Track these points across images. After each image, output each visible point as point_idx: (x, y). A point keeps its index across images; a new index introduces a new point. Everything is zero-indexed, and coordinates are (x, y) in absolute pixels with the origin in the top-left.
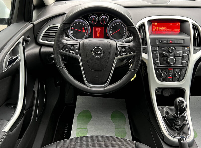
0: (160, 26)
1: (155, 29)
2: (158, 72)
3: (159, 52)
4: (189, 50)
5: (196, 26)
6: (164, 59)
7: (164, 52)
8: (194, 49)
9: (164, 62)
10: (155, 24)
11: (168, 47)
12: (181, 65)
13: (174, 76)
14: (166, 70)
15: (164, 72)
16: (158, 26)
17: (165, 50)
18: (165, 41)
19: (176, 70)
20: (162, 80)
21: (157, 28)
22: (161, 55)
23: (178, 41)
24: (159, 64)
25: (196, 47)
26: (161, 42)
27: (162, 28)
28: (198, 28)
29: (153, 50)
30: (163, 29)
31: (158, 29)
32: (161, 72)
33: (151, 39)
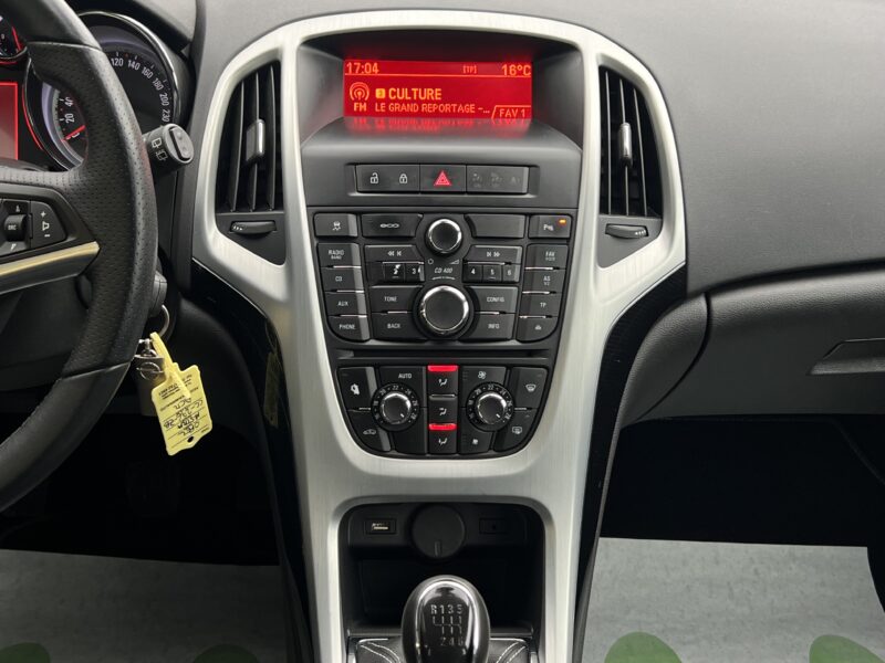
0: (400, 83)
1: (363, 101)
2: (356, 390)
3: (364, 252)
4: (569, 241)
5: (630, 78)
6: (393, 299)
7: (394, 251)
8: (609, 231)
9: (394, 319)
10: (361, 70)
11: (427, 218)
12: (514, 343)
13: (468, 413)
14: (409, 376)
15: (396, 387)
16: (385, 84)
17: (407, 239)
18: (403, 178)
19: (482, 375)
20: (386, 446)
21: (380, 93)
22: (376, 272)
23: (495, 177)
24: (365, 334)
25: (624, 222)
26: (374, 180)
27: (411, 94)
28: (645, 94)
29: (322, 239)
30: (419, 102)
31: (387, 101)
32: (379, 389)
33: (306, 162)
